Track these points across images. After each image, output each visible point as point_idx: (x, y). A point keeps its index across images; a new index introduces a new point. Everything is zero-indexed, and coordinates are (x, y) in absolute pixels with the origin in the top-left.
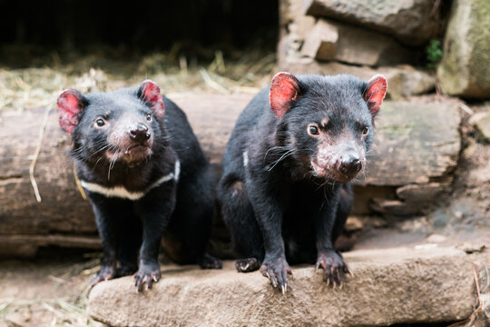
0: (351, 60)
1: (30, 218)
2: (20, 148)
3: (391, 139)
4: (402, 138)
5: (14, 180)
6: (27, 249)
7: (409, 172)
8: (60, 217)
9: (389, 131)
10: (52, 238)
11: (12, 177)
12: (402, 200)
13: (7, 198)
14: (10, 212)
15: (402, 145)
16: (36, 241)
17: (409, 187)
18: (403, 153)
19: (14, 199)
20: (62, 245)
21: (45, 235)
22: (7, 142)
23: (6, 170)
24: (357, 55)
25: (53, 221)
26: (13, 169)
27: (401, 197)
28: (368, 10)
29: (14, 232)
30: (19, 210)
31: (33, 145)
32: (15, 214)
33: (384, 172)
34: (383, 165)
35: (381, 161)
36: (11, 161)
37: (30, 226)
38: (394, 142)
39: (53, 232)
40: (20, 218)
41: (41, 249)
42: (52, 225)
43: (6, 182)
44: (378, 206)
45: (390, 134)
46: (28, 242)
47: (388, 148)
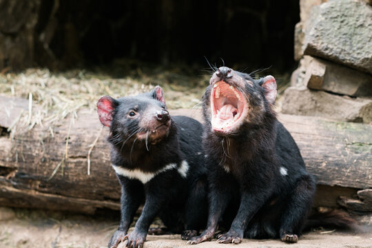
0: (335, 90)
1: (91, 187)
2: (87, 137)
3: (357, 153)
4: (365, 153)
5: (81, 160)
6: (89, 209)
7: (368, 179)
8: (111, 188)
9: (356, 146)
10: (106, 203)
11: (80, 157)
12: (362, 200)
13: (76, 172)
14: (78, 182)
15: (364, 158)
16: (96, 204)
17: (367, 190)
18: (364, 164)
19: (81, 173)
20: (113, 208)
21: (101, 200)
22: (79, 132)
23: (76, 152)
24: (340, 87)
25: (106, 190)
26: (81, 152)
27: (361, 197)
28: (349, 54)
29: (80, 196)
30: (84, 181)
31: (96, 135)
32: (81, 183)
33: (348, 177)
34: (347, 172)
35: (347, 169)
36: (80, 145)
37: (91, 193)
38: (359, 155)
39: (107, 199)
40: (84, 186)
41: (98, 209)
42: (106, 193)
43: (75, 160)
44: (343, 202)
45: (356, 149)
46: (89, 204)
47: (353, 159)
